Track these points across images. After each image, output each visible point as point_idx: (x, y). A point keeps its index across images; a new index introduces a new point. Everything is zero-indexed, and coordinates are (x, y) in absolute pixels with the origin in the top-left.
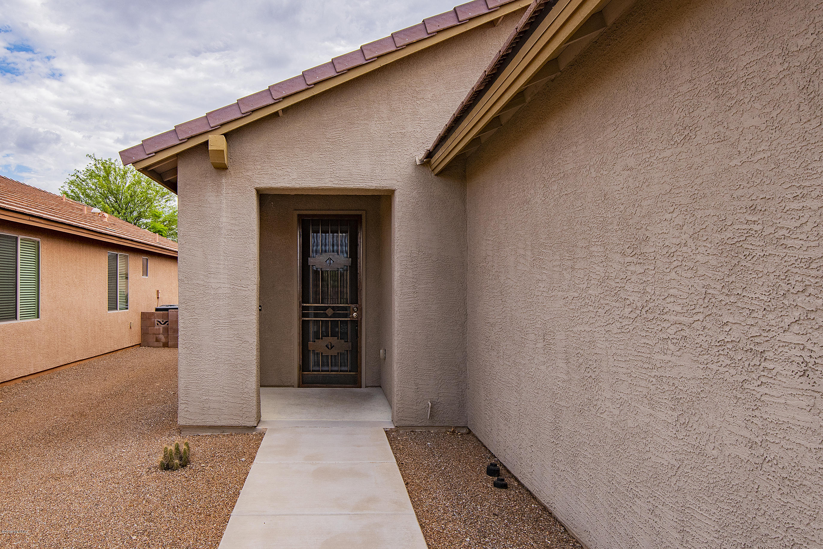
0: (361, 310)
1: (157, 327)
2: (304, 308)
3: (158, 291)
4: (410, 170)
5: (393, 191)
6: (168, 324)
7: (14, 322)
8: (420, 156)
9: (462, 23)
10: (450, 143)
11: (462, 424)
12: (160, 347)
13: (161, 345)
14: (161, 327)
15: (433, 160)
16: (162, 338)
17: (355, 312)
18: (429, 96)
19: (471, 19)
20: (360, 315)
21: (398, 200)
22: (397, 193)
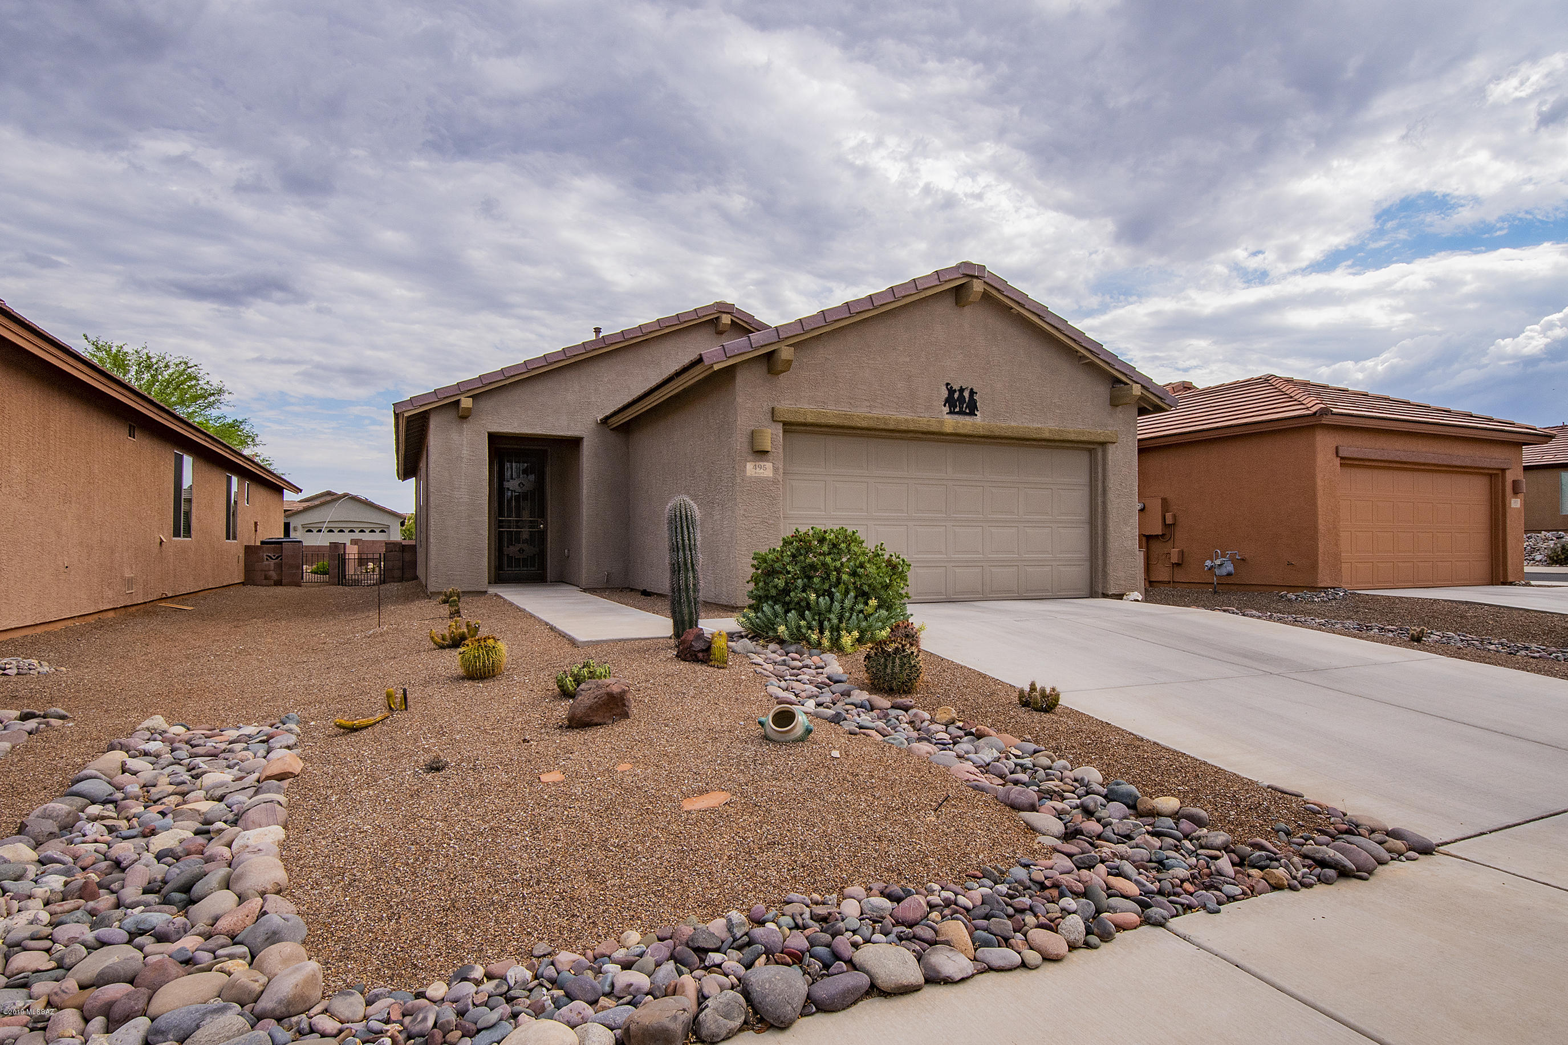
0: (547, 522)
1: (266, 563)
2: (500, 521)
3: (256, 523)
4: (593, 426)
5: (582, 439)
6: (281, 559)
7: (179, 538)
8: (600, 417)
9: (627, 340)
10: (620, 416)
11: (626, 586)
12: (271, 585)
13: (273, 583)
14: (272, 563)
15: (609, 421)
16: (274, 575)
17: (542, 524)
18: (606, 380)
19: (632, 338)
20: (546, 527)
21: (585, 443)
22: (585, 439)
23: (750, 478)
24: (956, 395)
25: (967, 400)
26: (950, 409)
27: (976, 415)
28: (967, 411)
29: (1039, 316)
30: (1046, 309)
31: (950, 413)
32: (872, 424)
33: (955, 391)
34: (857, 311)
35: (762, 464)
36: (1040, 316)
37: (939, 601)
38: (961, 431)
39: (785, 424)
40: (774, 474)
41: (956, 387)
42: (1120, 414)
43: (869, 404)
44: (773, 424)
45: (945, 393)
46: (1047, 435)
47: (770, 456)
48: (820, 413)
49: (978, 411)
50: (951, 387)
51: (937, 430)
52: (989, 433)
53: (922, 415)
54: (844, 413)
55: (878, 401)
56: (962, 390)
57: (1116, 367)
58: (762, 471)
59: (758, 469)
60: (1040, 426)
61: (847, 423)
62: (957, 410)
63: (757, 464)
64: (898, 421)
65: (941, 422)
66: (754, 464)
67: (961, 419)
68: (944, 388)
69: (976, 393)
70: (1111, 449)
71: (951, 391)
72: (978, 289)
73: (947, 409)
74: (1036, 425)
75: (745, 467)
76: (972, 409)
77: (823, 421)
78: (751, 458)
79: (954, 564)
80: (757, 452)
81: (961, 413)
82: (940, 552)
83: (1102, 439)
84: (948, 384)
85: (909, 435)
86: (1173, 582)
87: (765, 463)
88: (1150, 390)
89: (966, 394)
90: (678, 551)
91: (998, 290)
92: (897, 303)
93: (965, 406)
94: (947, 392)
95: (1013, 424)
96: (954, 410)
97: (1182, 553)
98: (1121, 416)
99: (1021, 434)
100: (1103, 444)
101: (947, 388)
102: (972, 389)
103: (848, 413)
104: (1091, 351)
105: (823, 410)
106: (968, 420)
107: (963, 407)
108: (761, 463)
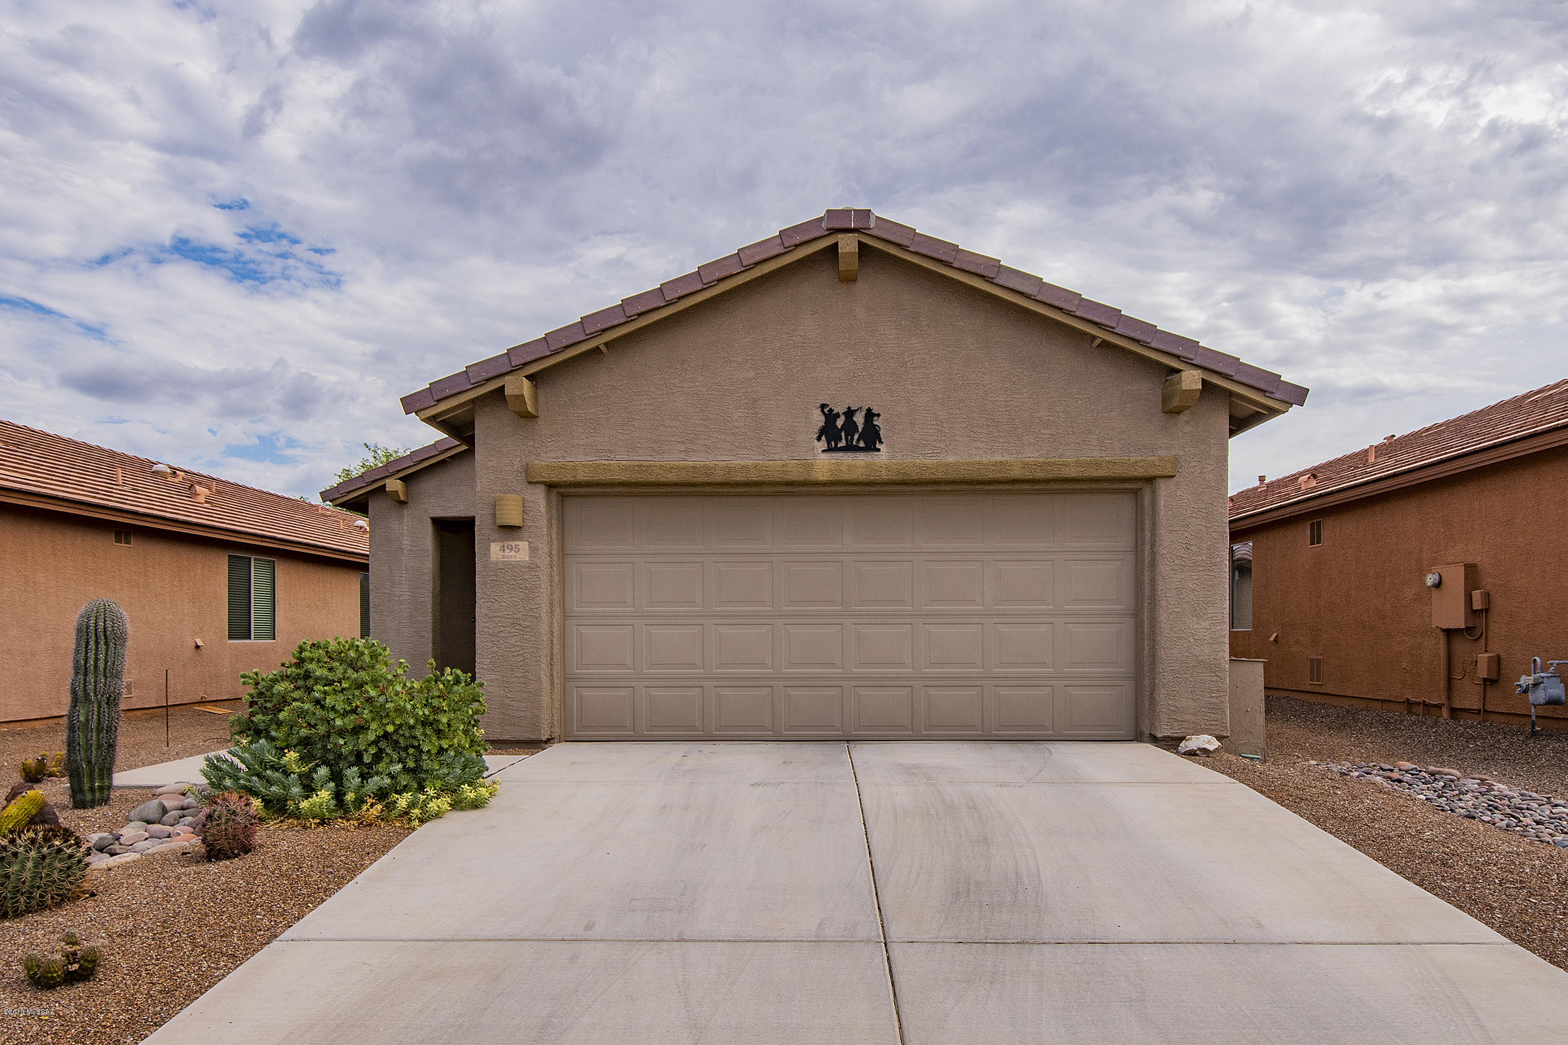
23: (497, 563)
24: (840, 422)
25: (860, 430)
26: (829, 443)
27: (879, 450)
28: (862, 444)
29: (982, 277)
30: (994, 263)
31: (829, 450)
32: (684, 477)
33: (838, 415)
34: (638, 311)
35: (513, 543)
36: (984, 277)
37: (829, 738)
38: (845, 477)
39: (550, 486)
40: (531, 556)
41: (840, 409)
42: (1184, 426)
43: (683, 448)
44: (529, 487)
45: (819, 420)
46: (1017, 473)
47: (524, 533)
48: (598, 466)
49: (881, 442)
50: (831, 410)
51: (801, 479)
52: (901, 477)
53: (777, 457)
54: (638, 463)
55: (699, 442)
56: (850, 413)
57: (1153, 345)
58: (513, 553)
59: (507, 551)
60: (1001, 459)
61: (641, 477)
62: (842, 444)
63: (506, 544)
64: (729, 470)
65: (809, 467)
66: (501, 544)
67: (847, 459)
68: (818, 412)
69: (879, 415)
70: (1164, 488)
71: (830, 417)
72: (847, 250)
73: (823, 444)
74: (998, 458)
75: (488, 548)
76: (871, 439)
77: (604, 477)
78: (496, 536)
79: (857, 683)
80: (503, 527)
81: (850, 448)
82: (832, 665)
83: (1139, 472)
84: (823, 406)
85: (766, 489)
86: (1485, 711)
87: (517, 543)
88: (1236, 378)
89: (859, 419)
90: (86, 674)
91: (899, 245)
92: (709, 290)
93: (856, 437)
94: (823, 418)
95: (951, 459)
96: (836, 444)
97: (1497, 662)
98: (1187, 429)
99: (963, 474)
100: (1150, 480)
101: (822, 411)
102: (869, 410)
103: (644, 463)
104: (1096, 324)
105: (608, 462)
106: (861, 459)
107: (852, 439)
108: (510, 543)
